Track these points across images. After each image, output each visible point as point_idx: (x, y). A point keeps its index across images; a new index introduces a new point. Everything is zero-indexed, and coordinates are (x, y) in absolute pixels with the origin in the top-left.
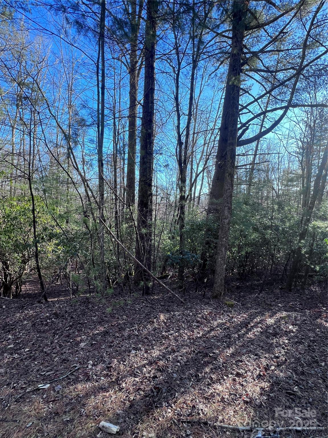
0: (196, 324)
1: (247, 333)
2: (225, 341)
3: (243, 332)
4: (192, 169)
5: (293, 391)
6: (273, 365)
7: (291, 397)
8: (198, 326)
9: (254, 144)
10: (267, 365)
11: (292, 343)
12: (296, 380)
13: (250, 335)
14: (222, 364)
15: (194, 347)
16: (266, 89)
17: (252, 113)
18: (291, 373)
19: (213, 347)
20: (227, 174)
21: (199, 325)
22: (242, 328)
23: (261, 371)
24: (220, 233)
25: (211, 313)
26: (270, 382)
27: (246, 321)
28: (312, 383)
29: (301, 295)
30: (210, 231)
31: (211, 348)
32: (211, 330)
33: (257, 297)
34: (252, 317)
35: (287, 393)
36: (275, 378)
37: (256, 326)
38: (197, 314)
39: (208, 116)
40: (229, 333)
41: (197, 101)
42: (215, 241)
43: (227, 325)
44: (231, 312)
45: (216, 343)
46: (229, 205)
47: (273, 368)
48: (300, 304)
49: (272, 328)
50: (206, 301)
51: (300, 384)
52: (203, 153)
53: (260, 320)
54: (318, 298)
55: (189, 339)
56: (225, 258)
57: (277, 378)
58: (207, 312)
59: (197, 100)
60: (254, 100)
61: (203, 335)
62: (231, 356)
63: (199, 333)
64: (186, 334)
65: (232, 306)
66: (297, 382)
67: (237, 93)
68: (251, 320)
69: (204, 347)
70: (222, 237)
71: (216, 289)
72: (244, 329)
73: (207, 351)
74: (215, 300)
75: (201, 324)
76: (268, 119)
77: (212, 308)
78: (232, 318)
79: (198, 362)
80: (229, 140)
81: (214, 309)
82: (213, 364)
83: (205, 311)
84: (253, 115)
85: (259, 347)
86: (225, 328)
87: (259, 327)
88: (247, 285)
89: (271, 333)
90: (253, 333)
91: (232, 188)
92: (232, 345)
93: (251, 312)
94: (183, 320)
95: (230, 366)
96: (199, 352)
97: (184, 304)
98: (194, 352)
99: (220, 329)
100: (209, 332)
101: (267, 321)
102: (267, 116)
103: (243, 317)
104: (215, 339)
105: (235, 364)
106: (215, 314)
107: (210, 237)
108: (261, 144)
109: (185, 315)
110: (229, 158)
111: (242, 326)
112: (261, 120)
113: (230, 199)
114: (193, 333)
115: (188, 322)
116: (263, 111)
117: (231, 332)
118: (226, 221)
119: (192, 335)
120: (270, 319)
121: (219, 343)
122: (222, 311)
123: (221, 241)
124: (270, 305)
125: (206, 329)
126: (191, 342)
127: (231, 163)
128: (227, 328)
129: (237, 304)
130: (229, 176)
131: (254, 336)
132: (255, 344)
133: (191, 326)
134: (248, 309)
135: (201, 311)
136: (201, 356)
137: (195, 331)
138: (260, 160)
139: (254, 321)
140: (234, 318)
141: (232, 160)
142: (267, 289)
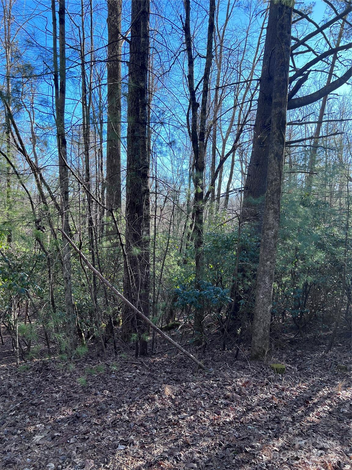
0: (224, 401)
1: (307, 414)
2: (270, 427)
3: (300, 412)
4: (214, 148)
8: (227, 405)
9: (317, 105)
10: (339, 463)
13: (312, 417)
14: (266, 464)
15: (220, 438)
16: (336, 12)
17: (314, 52)
19: (252, 437)
20: (273, 155)
21: (229, 402)
22: (298, 407)
24: (261, 252)
25: (247, 382)
27: (305, 395)
30: (245, 250)
31: (248, 439)
32: (248, 410)
33: (324, 357)
34: (315, 388)
37: (321, 402)
38: (225, 385)
39: (240, 58)
40: (278, 415)
41: (221, 34)
42: (253, 266)
43: (274, 402)
44: (280, 380)
45: (256, 431)
46: (276, 207)
47: (348, 467)
49: (347, 406)
50: (240, 364)
52: (232, 121)
53: (328, 393)
55: (212, 425)
56: (270, 293)
58: (241, 381)
59: (222, 31)
60: (316, 29)
61: (234, 418)
62: (280, 450)
63: (229, 416)
64: (208, 417)
65: (282, 371)
67: (287, 18)
68: (314, 393)
69: (237, 438)
70: (265, 258)
71: (256, 344)
72: (303, 408)
73: (241, 444)
74: (255, 363)
75: (232, 401)
76: (340, 62)
77: (250, 375)
78: (283, 390)
79: (226, 461)
80: (275, 98)
81: (252, 377)
82: (250, 464)
83: (239, 380)
84: (316, 55)
85: (327, 435)
86: (271, 407)
87: (326, 405)
88: (307, 338)
89: (347, 414)
90: (317, 414)
91: (280, 178)
92: (282, 434)
93: (313, 381)
94: (201, 395)
95: (278, 467)
96: (228, 445)
97: (204, 369)
98: (219, 446)
99: (262, 408)
100: (245, 414)
101: (339, 394)
102: (340, 57)
103: (300, 388)
104: (254, 425)
105: (287, 464)
106: (254, 385)
107: (245, 259)
108: (330, 105)
109: (205, 387)
110: (276, 129)
111: (299, 402)
112: (328, 64)
113: (277, 197)
114: (218, 415)
115: (211, 398)
116: (331, 48)
117: (281, 412)
118: (271, 233)
119: (216, 419)
120: (345, 391)
121: (261, 431)
122: (266, 380)
123: (264, 265)
124: (346, 369)
125: (239, 408)
126: (216, 430)
127: (278, 137)
128: (275, 407)
129: (290, 368)
130: (275, 159)
131: (318, 418)
132: (319, 431)
133: (215, 404)
134: (308, 375)
135: (232, 381)
136: (231, 452)
137: (222, 412)
138: (327, 130)
139: (318, 395)
140: (286, 390)
141: (281, 132)
142: (341, 343)
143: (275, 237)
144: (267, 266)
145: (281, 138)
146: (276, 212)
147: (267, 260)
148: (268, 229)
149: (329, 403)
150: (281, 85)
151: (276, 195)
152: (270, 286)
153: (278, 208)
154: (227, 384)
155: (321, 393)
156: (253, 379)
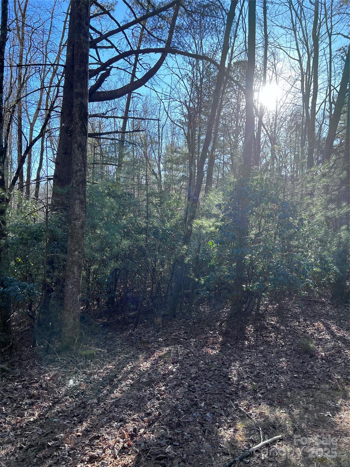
0: (28, 401)
1: (111, 392)
2: (76, 414)
3: (105, 392)
5: (165, 453)
6: (142, 427)
7: (161, 462)
8: (32, 404)
10: (135, 430)
11: (170, 388)
12: (170, 436)
13: (117, 394)
14: (68, 452)
15: (21, 441)
16: (135, 15)
17: (117, 50)
18: (165, 430)
19: (56, 430)
20: (76, 145)
21: (34, 400)
22: (104, 387)
23: (125, 442)
25: (55, 376)
26: (136, 452)
27: (111, 374)
28: (188, 434)
29: (187, 320)
31: (52, 432)
32: (55, 403)
33: (131, 335)
34: (119, 367)
35: (156, 459)
36: (143, 445)
37: (125, 378)
38: (31, 384)
40: (85, 400)
43: (82, 388)
44: (88, 366)
45: (61, 422)
46: (82, 197)
47: (142, 431)
48: (185, 333)
49: (146, 375)
50: (50, 358)
51: (175, 440)
53: (132, 368)
54: (206, 320)
55: (13, 429)
56: (79, 282)
57: (145, 443)
58: (49, 375)
60: (118, 27)
61: (40, 416)
62: (83, 434)
63: (33, 415)
64: (9, 423)
65: (91, 357)
66: (170, 439)
67: (85, 9)
68: (119, 370)
69: (40, 435)
70: (73, 249)
71: (66, 335)
72: (108, 387)
73: (44, 440)
74: (66, 353)
75: (38, 399)
76: (141, 65)
77: (59, 368)
78: (91, 374)
79: (26, 463)
80: (76, 88)
81: (62, 368)
82: (53, 457)
83: (47, 375)
84: (119, 52)
85: (127, 407)
86: (78, 394)
87: (129, 379)
88: (118, 320)
89: (145, 382)
90: (120, 390)
91: (85, 168)
92: (86, 418)
93: (119, 360)
94: (3, 401)
95: (80, 451)
96: (29, 446)
97: (8, 372)
98: (20, 450)
99: (70, 397)
100: (50, 408)
101: (141, 366)
102: (140, 59)
103: (107, 369)
104: (60, 416)
105: (89, 445)
106: (62, 376)
107: (56, 250)
108: (135, 103)
109: (7, 391)
110: (78, 119)
111: (105, 383)
112: (131, 64)
113: (83, 187)
114: (21, 417)
115: (13, 401)
116: (132, 49)
117: (88, 397)
118: (78, 223)
119: (19, 422)
120: (146, 363)
121: (66, 420)
122: (76, 368)
123: (72, 256)
124: (148, 342)
125: (46, 404)
126: (17, 434)
127: (81, 128)
128: (82, 393)
129: (100, 351)
130: (78, 149)
131: (121, 393)
132: (120, 405)
133: (18, 407)
134: (115, 355)
135: (39, 377)
136: (33, 451)
137: (26, 413)
138: (133, 126)
139: (123, 371)
140: (94, 374)
141: (83, 122)
142: (146, 319)
143: (82, 227)
144: (75, 256)
145: (84, 129)
146: (83, 202)
147: (75, 251)
148: (75, 219)
149: (131, 377)
150: (81, 76)
151: (81, 185)
152: (79, 276)
153: (84, 199)
154: (33, 382)
155: (125, 369)
156: (62, 370)
